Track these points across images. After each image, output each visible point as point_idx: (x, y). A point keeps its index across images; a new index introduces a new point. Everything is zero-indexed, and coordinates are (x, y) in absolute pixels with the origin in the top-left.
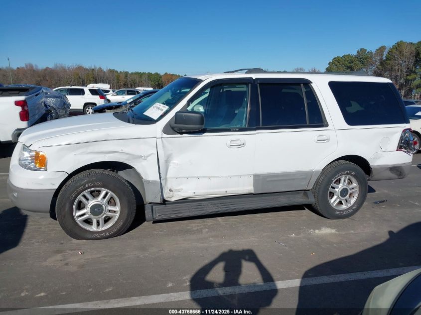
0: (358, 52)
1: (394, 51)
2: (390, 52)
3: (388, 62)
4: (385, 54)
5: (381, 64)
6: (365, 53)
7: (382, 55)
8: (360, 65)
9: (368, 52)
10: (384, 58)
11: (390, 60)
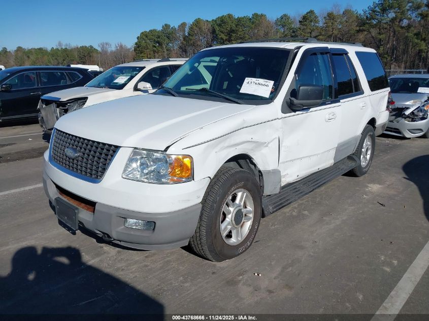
0: (163, 27)
1: (195, 27)
2: (191, 28)
3: (191, 37)
4: (187, 30)
5: (184, 39)
6: (169, 28)
7: (184, 31)
8: (167, 40)
9: (172, 28)
10: (187, 34)
11: (192, 36)
